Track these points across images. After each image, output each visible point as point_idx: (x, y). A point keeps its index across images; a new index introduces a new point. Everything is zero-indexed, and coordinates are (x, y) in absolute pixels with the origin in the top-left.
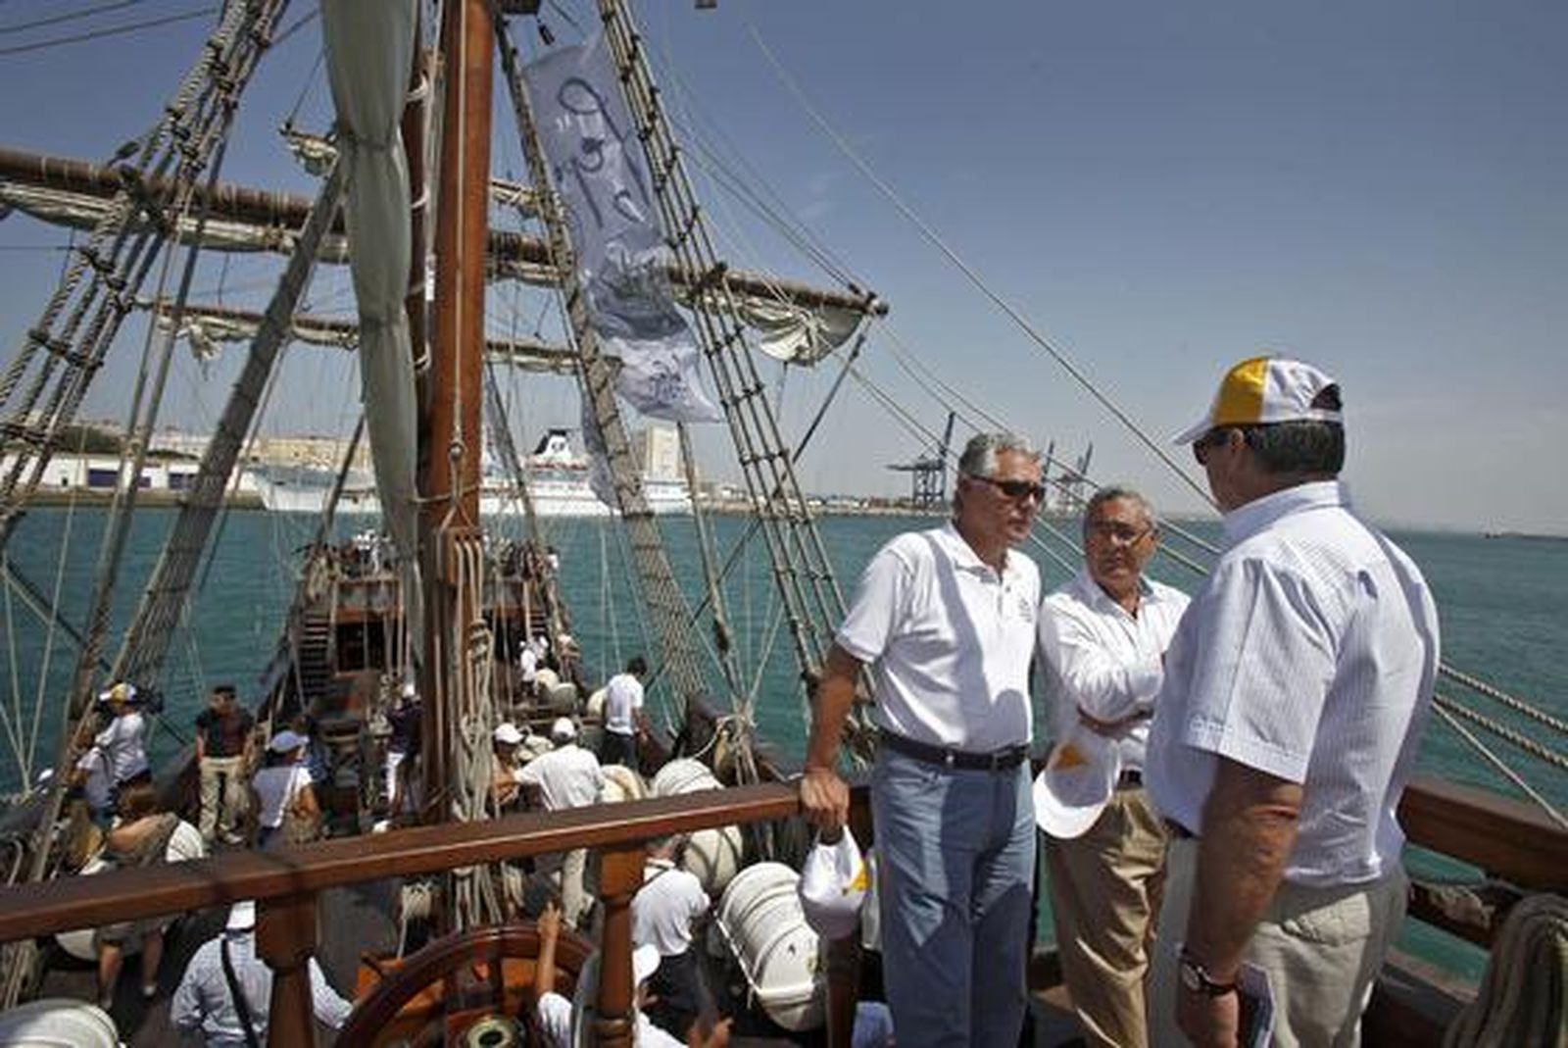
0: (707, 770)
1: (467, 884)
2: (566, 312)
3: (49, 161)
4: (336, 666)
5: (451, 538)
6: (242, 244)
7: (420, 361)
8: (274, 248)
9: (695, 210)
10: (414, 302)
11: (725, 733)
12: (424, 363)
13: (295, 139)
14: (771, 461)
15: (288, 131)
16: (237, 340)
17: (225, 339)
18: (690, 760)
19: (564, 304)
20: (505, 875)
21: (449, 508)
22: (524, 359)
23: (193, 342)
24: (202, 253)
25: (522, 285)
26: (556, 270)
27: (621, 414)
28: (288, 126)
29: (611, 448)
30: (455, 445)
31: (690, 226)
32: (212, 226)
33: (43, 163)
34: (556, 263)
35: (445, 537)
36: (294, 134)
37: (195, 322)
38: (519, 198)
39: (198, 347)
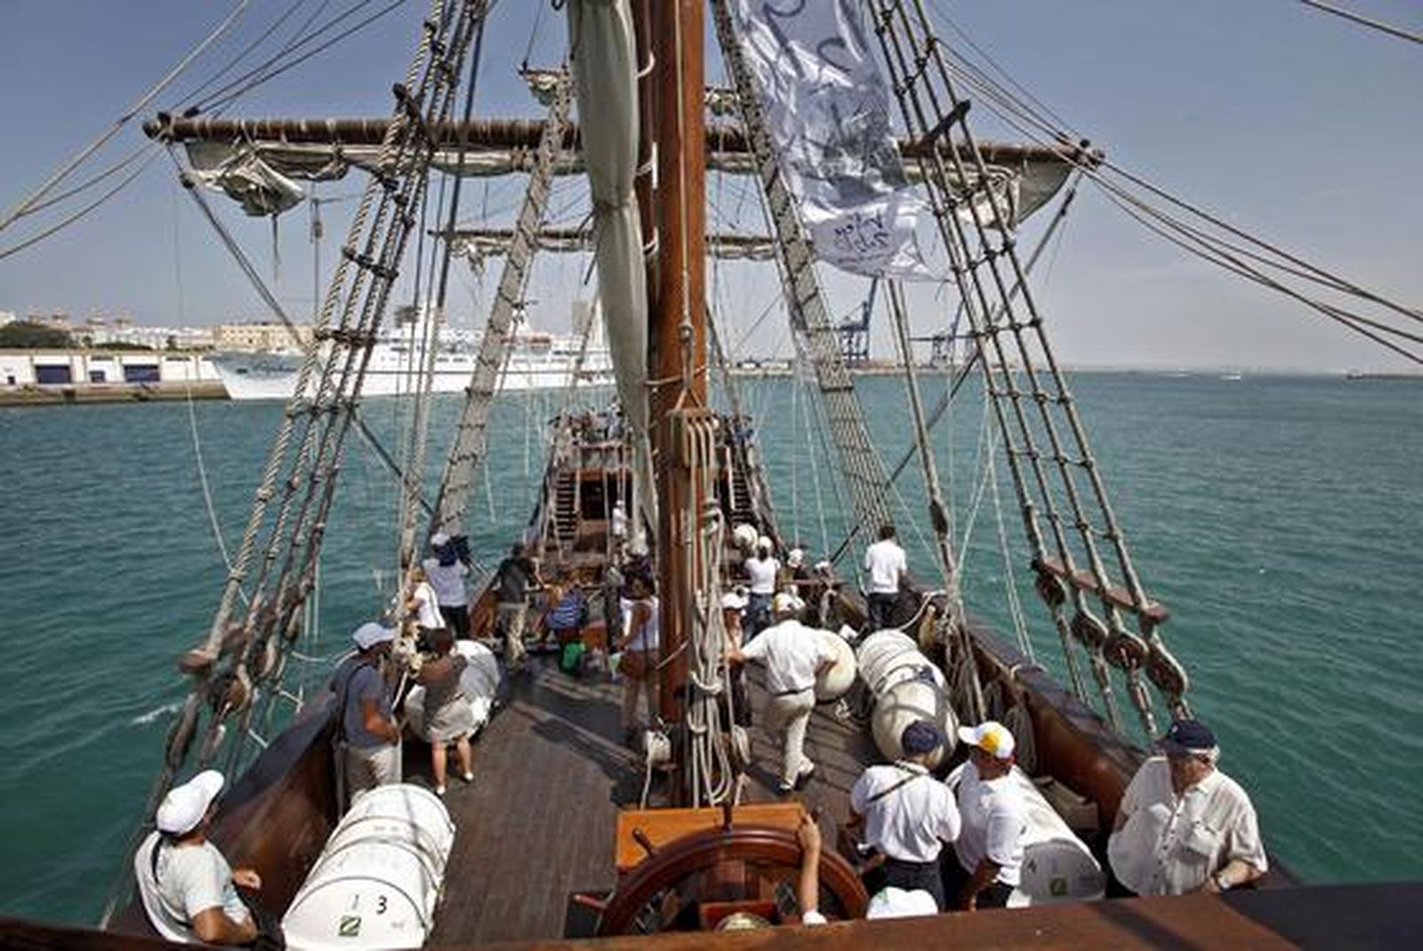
0: (913, 643)
1: (701, 739)
2: (764, 195)
3: (368, 123)
4: (580, 516)
5: (685, 421)
6: (495, 168)
7: (649, 246)
8: (520, 168)
9: (931, 43)
10: (642, 182)
11: (932, 609)
12: (651, 249)
13: (529, 77)
14: (1017, 332)
15: (525, 71)
16: (499, 253)
17: (491, 254)
18: (896, 632)
19: (762, 186)
20: (734, 733)
21: (680, 391)
22: (722, 248)
23: (471, 260)
24: (464, 180)
25: (724, 175)
26: (753, 156)
27: (820, 292)
28: (525, 65)
29: (810, 325)
30: (685, 328)
31: (921, 64)
32: (471, 158)
33: (365, 125)
34: (754, 150)
35: (678, 420)
36: (530, 72)
37: (470, 242)
38: (711, 98)
39: (476, 262)
